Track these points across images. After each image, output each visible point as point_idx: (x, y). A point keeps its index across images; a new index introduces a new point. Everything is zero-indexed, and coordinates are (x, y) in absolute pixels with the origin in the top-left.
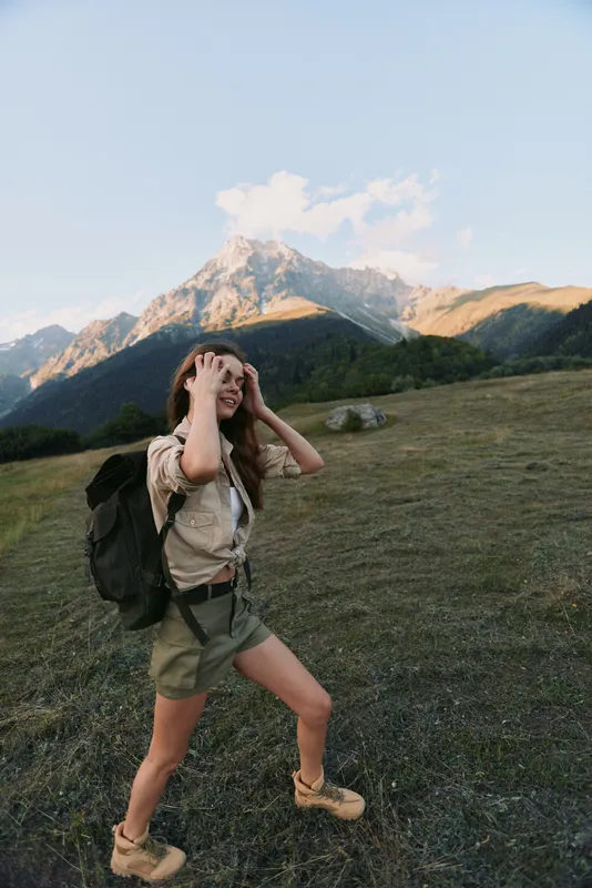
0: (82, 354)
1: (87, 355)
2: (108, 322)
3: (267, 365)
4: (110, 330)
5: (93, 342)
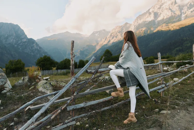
0: (113, 38)
1: (115, 38)
2: (121, 27)
3: (186, 43)
5: (117, 33)
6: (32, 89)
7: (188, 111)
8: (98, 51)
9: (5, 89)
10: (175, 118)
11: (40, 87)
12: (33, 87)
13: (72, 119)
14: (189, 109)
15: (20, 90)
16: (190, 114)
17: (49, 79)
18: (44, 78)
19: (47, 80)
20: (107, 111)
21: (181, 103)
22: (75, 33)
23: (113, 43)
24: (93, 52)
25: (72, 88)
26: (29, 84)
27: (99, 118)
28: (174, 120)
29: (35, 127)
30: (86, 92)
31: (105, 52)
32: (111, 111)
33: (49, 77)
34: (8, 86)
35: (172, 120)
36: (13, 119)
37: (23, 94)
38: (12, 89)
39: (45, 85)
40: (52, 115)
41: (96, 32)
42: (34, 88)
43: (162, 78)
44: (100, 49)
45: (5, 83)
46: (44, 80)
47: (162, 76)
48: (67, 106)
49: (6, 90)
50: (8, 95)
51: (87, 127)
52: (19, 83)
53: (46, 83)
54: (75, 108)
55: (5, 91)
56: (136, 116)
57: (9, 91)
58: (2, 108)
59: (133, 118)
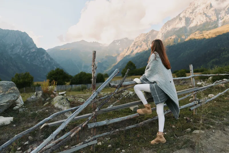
0: (137, 48)
1: (139, 48)
2: (146, 34)
4: (148, 37)
5: (141, 43)
6: (46, 105)
7: (225, 131)
8: (119, 63)
9: (17, 104)
10: (210, 139)
11: (56, 103)
12: (48, 103)
13: (94, 138)
14: (226, 129)
15: (33, 106)
16: (227, 134)
17: (65, 95)
18: (60, 93)
19: (63, 95)
20: (132, 131)
21: (217, 122)
22: (92, 42)
23: (137, 53)
24: (114, 65)
25: (93, 103)
26: (43, 99)
27: (123, 138)
28: (208, 141)
29: (54, 145)
30: (109, 107)
31: (127, 64)
32: (136, 130)
33: (65, 92)
34: (19, 102)
35: (206, 140)
36: (28, 138)
37: (37, 110)
38: (24, 105)
39: (62, 101)
40: (72, 132)
41: (116, 40)
42: (49, 104)
43: (194, 93)
44: (121, 61)
45: (18, 98)
46: (59, 95)
47: (195, 91)
48: (88, 123)
49: (18, 106)
50: (21, 111)
51: (110, 147)
52: (32, 99)
53: (63, 98)
54: (97, 125)
55: (17, 107)
56: (165, 136)
57: (22, 107)
58: (15, 125)
59: (162, 138)
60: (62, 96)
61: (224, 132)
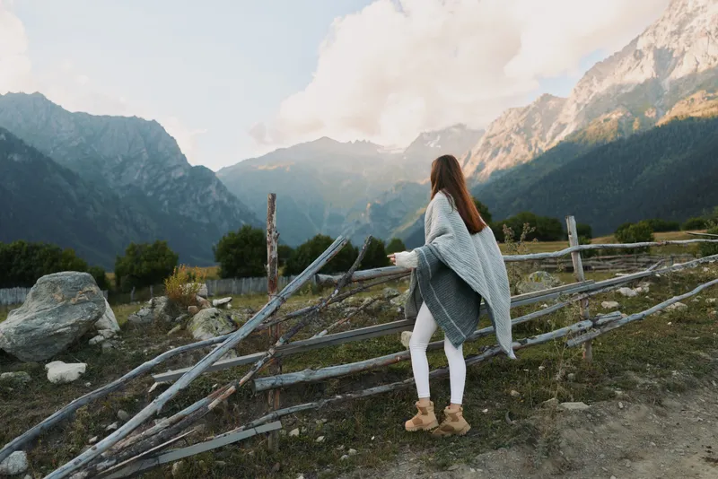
0: (495, 154)
1: (501, 155)
2: (525, 110)
4: (530, 119)
5: (508, 137)
6: (173, 333)
7: (662, 406)
9: (100, 331)
10: (603, 427)
11: (197, 327)
12: (178, 327)
13: (273, 417)
15: (142, 335)
16: (665, 416)
17: (229, 305)
18: (216, 302)
19: (222, 306)
21: (642, 381)
22: (353, 141)
23: (496, 172)
26: (168, 318)
28: (593, 431)
29: (166, 428)
30: (315, 337)
32: (403, 400)
33: (230, 298)
34: (108, 325)
35: (588, 429)
36: (116, 414)
37: (147, 346)
38: (118, 333)
39: (213, 323)
40: (212, 399)
41: (429, 134)
42: (182, 329)
45: (100, 316)
46: (213, 306)
49: (102, 335)
50: (107, 349)
51: (321, 442)
52: (141, 316)
53: (217, 315)
54: (278, 383)
55: (99, 338)
57: (112, 338)
58: (89, 383)
59: (458, 421)
60: (215, 310)
61: (659, 408)
